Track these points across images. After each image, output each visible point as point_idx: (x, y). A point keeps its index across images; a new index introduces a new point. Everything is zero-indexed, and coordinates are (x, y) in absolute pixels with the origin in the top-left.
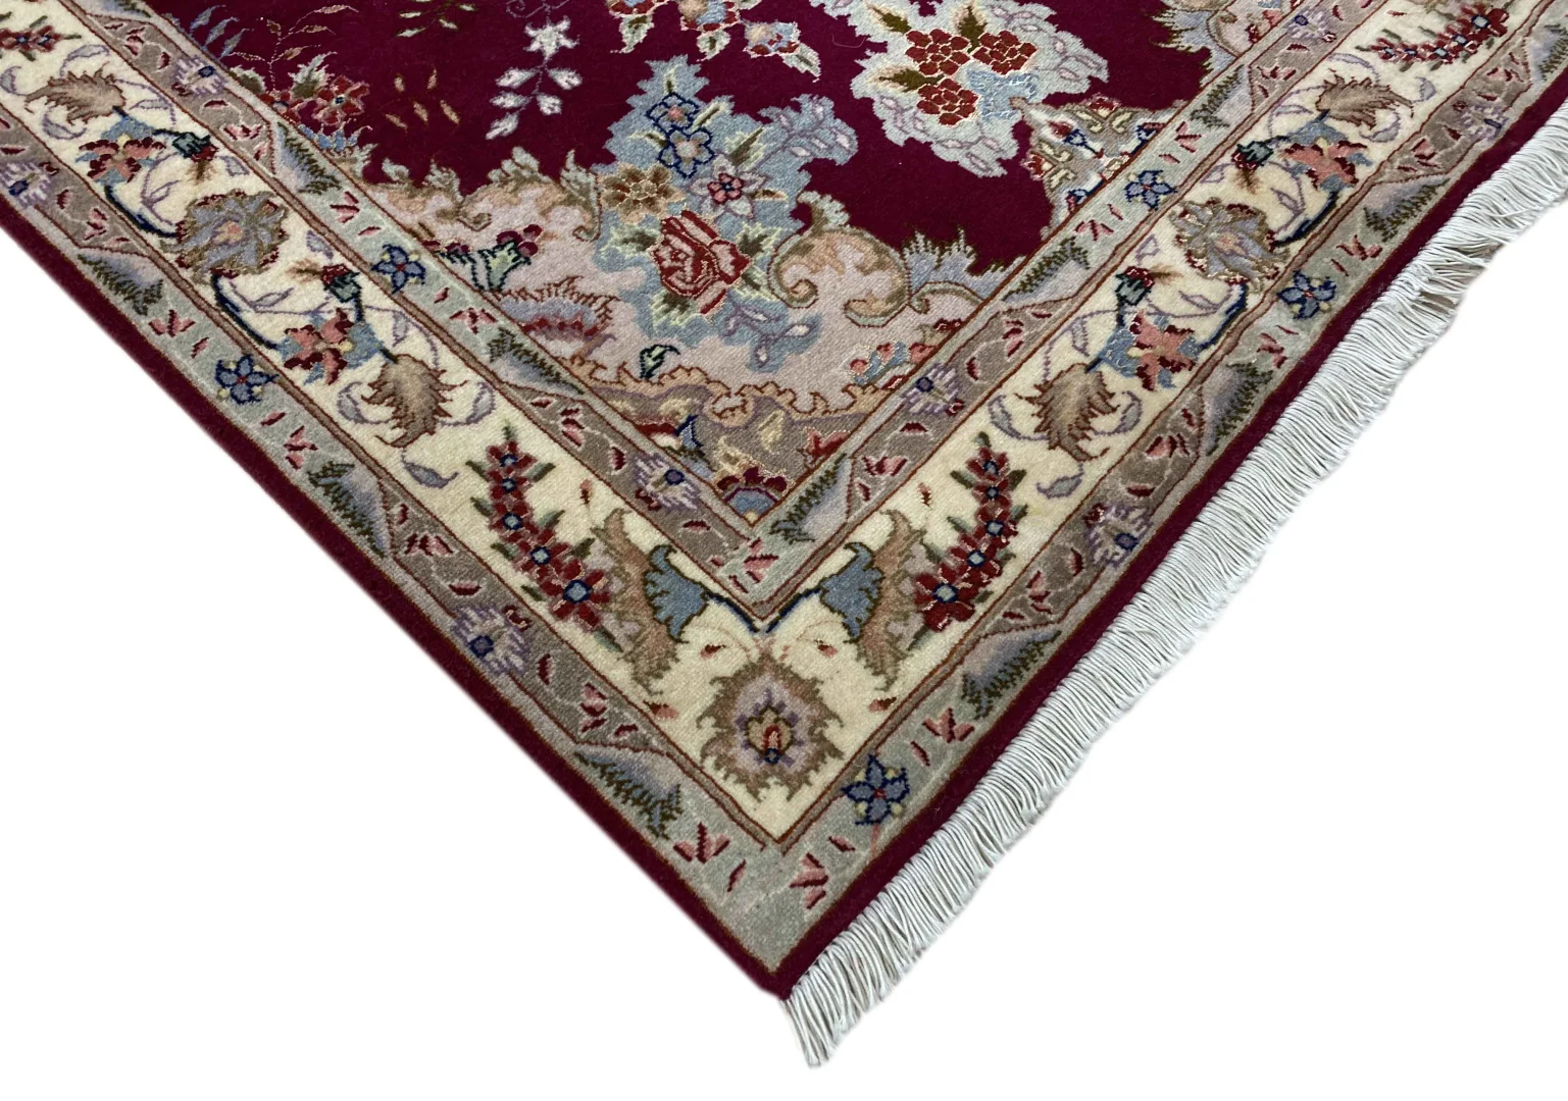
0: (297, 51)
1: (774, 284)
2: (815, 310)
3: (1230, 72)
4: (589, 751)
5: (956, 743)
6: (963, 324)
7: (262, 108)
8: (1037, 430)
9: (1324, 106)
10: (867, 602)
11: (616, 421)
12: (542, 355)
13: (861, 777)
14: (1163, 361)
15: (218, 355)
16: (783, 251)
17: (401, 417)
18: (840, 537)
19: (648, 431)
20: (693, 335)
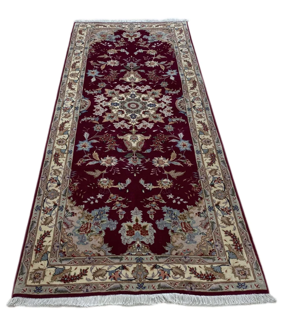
0: (77, 181)
1: (89, 237)
2: (89, 242)
3: (167, 256)
4: (23, 263)
5: (50, 292)
6: (101, 256)
8: (94, 272)
9: (173, 269)
10: (59, 273)
11: (60, 237)
12: (62, 226)
13: (39, 287)
14: (114, 277)
15: (39, 205)
16: (94, 234)
17: (45, 222)
18: (64, 265)
19: (61, 240)
20: (76, 235)
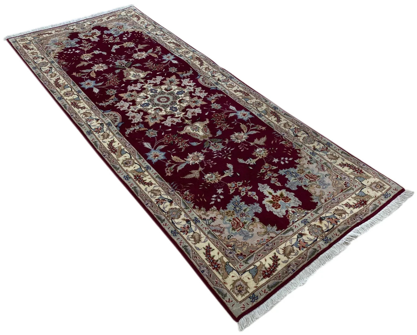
0: (185, 189)
1: (248, 229)
2: (253, 233)
3: (321, 206)
4: (215, 287)
5: (265, 293)
6: (274, 237)
7: (180, 197)
8: (283, 253)
9: (335, 213)
10: (255, 273)
11: (223, 244)
12: (214, 234)
13: (252, 296)
14: (303, 246)
15: (172, 229)
16: (250, 224)
17: (195, 240)
18: (253, 264)
19: (228, 246)
20: (235, 234)
